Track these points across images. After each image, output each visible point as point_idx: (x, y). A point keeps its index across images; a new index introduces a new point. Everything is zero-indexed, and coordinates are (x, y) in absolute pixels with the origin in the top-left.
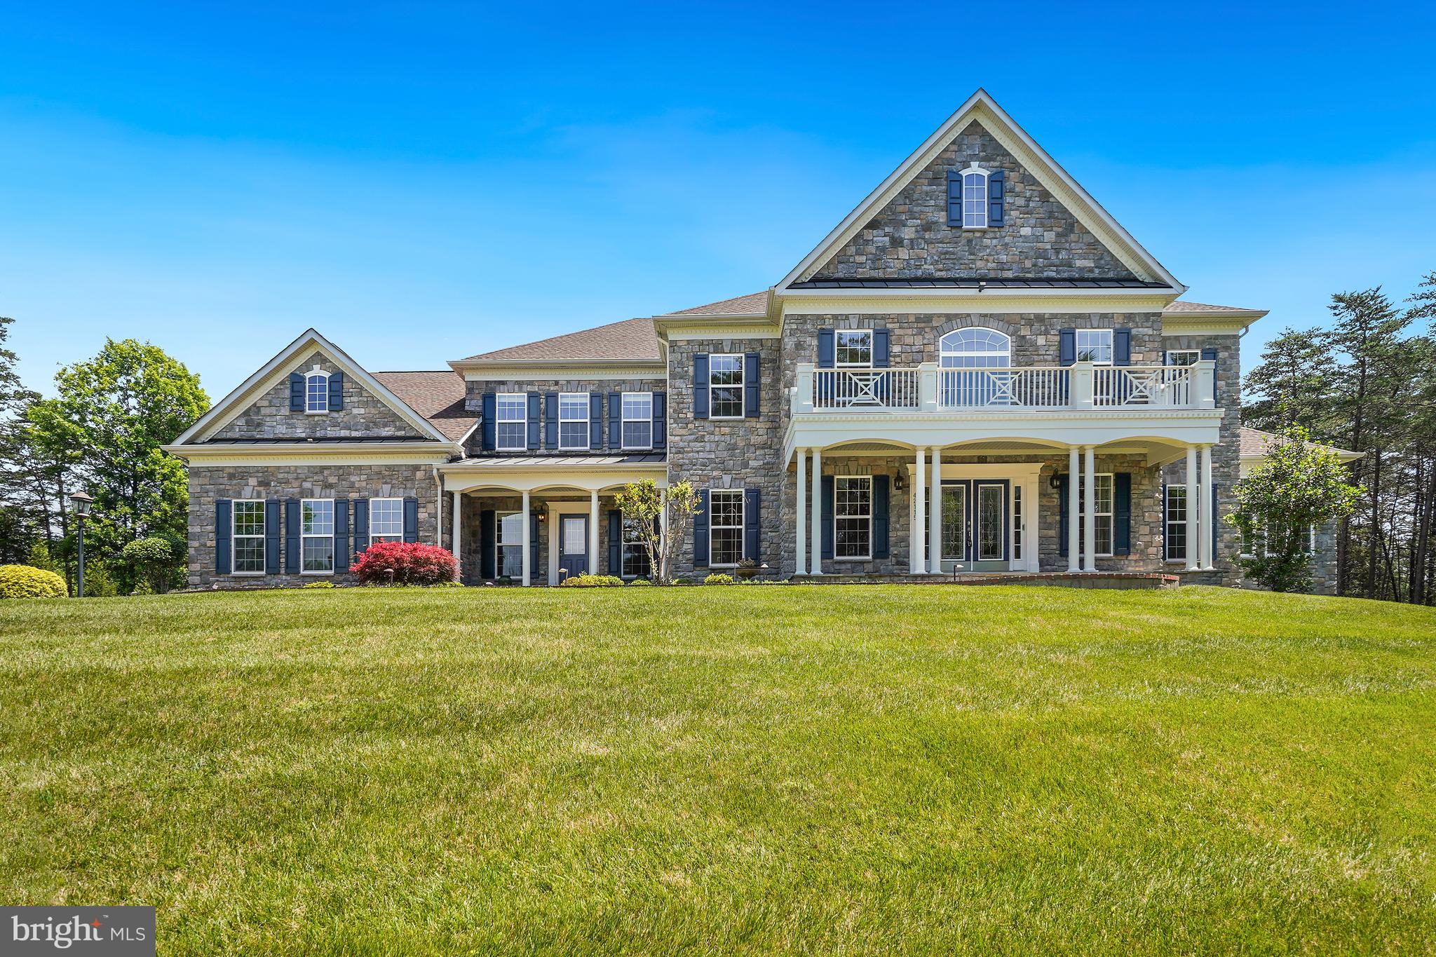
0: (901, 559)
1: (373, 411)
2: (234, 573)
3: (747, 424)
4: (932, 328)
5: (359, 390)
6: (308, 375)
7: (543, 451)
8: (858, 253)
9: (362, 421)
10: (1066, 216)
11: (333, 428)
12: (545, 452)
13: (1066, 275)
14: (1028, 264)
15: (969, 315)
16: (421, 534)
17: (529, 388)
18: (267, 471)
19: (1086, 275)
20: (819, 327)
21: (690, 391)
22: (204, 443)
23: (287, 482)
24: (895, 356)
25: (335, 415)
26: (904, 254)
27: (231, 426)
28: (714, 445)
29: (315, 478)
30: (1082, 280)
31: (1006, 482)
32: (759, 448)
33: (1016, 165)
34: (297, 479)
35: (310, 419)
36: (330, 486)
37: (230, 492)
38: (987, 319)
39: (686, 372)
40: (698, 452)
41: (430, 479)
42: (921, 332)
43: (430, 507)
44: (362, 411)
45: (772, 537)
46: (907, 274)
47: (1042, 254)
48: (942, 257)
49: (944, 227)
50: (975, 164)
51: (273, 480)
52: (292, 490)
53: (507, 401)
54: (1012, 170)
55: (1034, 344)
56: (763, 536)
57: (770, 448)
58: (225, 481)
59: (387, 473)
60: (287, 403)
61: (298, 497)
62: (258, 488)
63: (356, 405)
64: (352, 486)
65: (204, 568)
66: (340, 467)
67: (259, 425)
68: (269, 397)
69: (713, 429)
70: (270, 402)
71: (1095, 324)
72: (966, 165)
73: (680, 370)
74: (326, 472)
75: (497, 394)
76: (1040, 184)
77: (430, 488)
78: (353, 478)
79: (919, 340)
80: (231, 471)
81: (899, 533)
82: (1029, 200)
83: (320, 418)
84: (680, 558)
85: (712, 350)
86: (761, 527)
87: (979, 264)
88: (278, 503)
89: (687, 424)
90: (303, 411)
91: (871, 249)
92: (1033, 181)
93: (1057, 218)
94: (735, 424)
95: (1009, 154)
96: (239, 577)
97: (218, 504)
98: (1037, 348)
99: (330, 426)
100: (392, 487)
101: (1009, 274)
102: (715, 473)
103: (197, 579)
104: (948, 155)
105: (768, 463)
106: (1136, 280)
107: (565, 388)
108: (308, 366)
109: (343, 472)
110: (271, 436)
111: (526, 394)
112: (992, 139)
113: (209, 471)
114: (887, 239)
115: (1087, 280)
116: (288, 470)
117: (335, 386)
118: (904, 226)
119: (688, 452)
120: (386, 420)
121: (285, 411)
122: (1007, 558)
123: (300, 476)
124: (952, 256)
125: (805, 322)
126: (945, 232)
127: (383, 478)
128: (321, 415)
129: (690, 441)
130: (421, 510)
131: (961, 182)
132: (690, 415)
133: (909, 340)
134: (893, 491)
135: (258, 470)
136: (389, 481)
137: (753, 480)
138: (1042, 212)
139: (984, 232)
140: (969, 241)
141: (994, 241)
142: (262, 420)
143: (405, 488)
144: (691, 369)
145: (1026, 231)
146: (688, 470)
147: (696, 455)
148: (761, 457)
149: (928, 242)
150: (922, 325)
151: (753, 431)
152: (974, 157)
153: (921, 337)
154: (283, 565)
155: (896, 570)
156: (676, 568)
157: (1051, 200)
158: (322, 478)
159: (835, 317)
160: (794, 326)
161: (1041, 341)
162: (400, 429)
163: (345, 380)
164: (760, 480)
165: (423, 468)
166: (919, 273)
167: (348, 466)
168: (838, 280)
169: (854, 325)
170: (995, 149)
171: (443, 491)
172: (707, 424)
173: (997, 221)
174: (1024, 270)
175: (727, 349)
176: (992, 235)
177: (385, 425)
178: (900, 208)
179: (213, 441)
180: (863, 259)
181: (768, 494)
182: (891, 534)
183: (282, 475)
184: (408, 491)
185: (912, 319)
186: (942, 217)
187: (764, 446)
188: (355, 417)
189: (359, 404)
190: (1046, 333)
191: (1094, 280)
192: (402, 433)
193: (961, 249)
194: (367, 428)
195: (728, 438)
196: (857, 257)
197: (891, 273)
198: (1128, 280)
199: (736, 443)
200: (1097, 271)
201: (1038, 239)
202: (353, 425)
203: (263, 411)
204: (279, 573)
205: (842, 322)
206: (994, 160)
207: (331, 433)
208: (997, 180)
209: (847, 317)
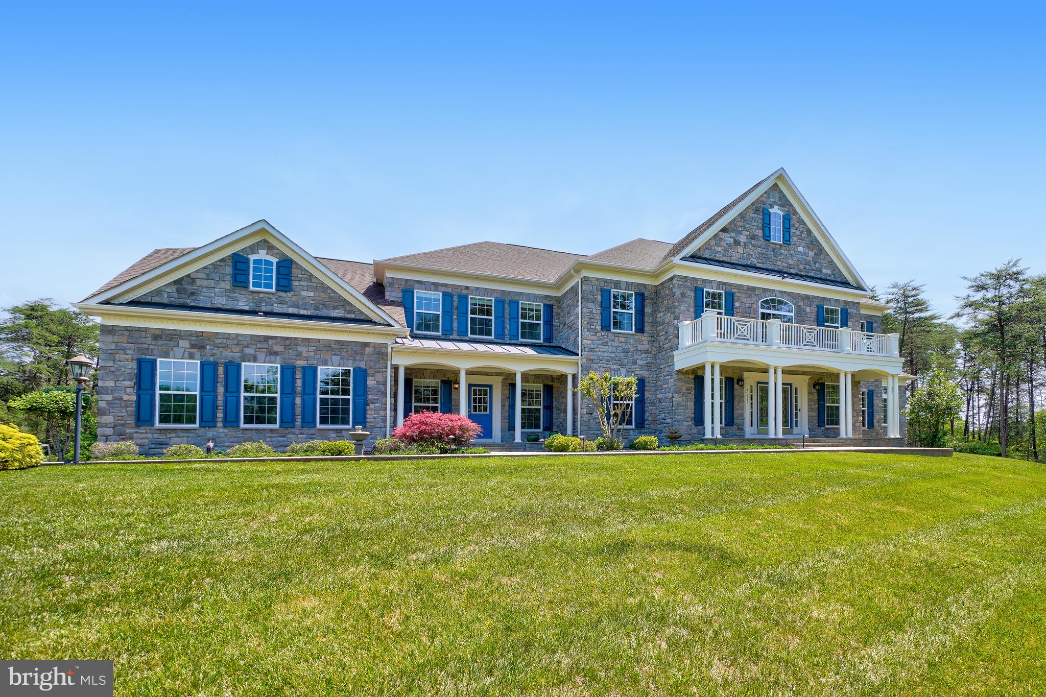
0: (740, 427)
1: (323, 295)
2: (158, 425)
3: (636, 337)
4: (756, 295)
5: (308, 277)
6: (252, 258)
7: (455, 336)
8: (716, 245)
9: (311, 302)
10: (818, 245)
11: (279, 305)
12: (457, 338)
13: (819, 276)
14: (802, 267)
15: (774, 290)
16: (370, 397)
17: (444, 289)
18: (202, 336)
19: (828, 278)
20: (695, 285)
21: (598, 312)
22: (122, 304)
23: (226, 347)
24: (736, 308)
25: (283, 294)
26: (741, 250)
27: (158, 292)
28: (614, 348)
29: (258, 346)
30: (826, 280)
31: (791, 385)
32: (643, 353)
33: (795, 213)
34: (237, 345)
35: (255, 295)
36: (276, 353)
37: (156, 352)
38: (783, 294)
39: (596, 298)
40: (604, 352)
41: (379, 354)
42: (750, 296)
43: (379, 377)
44: (312, 294)
45: (652, 410)
46: (742, 262)
47: (808, 263)
48: (761, 255)
49: (762, 239)
50: (776, 207)
51: (209, 344)
52: (232, 354)
53: (424, 296)
54: (794, 215)
55: (805, 311)
56: (646, 409)
57: (650, 353)
58: (149, 340)
59: (337, 347)
60: (228, 278)
61: (238, 360)
62: (191, 350)
63: (306, 288)
64: (299, 355)
65: (118, 420)
66: (287, 338)
67: (192, 294)
68: (207, 271)
69: (613, 338)
70: (207, 275)
71: (832, 304)
72: (772, 207)
73: (591, 297)
74: (271, 342)
75: (415, 291)
76: (807, 226)
77: (379, 361)
78: (300, 349)
79: (749, 301)
80: (158, 332)
81: (739, 412)
82: (802, 232)
83: (266, 295)
84: (592, 421)
85: (613, 286)
86: (645, 403)
87: (779, 263)
88: (215, 365)
89: (596, 333)
90: (247, 287)
91: (724, 244)
92: (804, 223)
93: (814, 245)
94: (628, 336)
95: (792, 206)
96: (165, 430)
97: (140, 362)
98: (807, 313)
99: (275, 303)
100: (341, 358)
101: (793, 271)
102: (615, 367)
103: (109, 431)
104: (763, 199)
105: (649, 363)
106: (849, 284)
107: (474, 292)
108: (253, 249)
109: (289, 342)
110: (208, 305)
111: (441, 293)
112: (784, 196)
113: (127, 330)
114: (732, 240)
115: (828, 280)
116: (228, 336)
117: (283, 271)
118: (741, 234)
119: (597, 352)
120: (336, 304)
121: (227, 285)
122: (791, 427)
123: (242, 343)
124: (766, 256)
125: (686, 281)
126: (761, 242)
127: (332, 351)
128: (268, 293)
129: (598, 344)
130: (369, 378)
131: (770, 215)
132: (599, 327)
133: (744, 300)
134: (736, 386)
135: (190, 334)
136: (338, 353)
137: (640, 372)
138: (808, 240)
139: (781, 246)
140: (774, 249)
141: (786, 251)
142: (197, 290)
143: (355, 360)
144: (599, 298)
145: (800, 249)
146: (597, 363)
147: (602, 354)
148: (644, 359)
149: (754, 246)
150: (750, 292)
151: (640, 341)
152: (775, 203)
153: (750, 299)
154: (220, 420)
155: (738, 432)
156: (589, 428)
157: (812, 235)
158: (266, 346)
159: (704, 281)
160: (680, 283)
161: (808, 309)
162: (350, 312)
163: (294, 266)
164: (644, 373)
165: (371, 345)
166: (749, 263)
167: (296, 338)
168: (706, 259)
169: (715, 287)
170: (786, 201)
171: (391, 364)
172: (610, 334)
173: (787, 241)
174: (799, 270)
175: (623, 287)
176: (784, 248)
177: (335, 308)
178: (739, 224)
179: (133, 303)
180: (719, 249)
181: (649, 382)
182: (735, 412)
183: (221, 340)
184: (357, 362)
185: (745, 288)
186: (760, 233)
187: (646, 352)
188: (304, 298)
189: (308, 289)
190: (811, 306)
191: (831, 281)
192: (352, 316)
193: (770, 253)
194: (316, 309)
195: (623, 344)
196: (716, 247)
197: (734, 260)
198: (846, 284)
199: (629, 348)
200: (832, 276)
201: (806, 254)
202: (302, 305)
203: (199, 282)
204: (215, 427)
205: (707, 284)
206: (785, 207)
207: (277, 308)
208: (787, 219)
209: (711, 281)
